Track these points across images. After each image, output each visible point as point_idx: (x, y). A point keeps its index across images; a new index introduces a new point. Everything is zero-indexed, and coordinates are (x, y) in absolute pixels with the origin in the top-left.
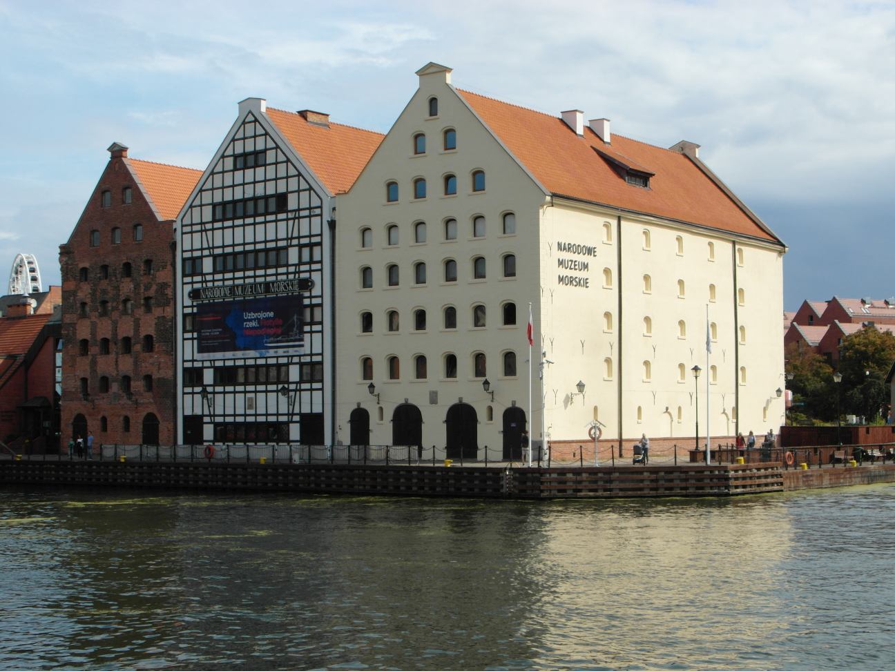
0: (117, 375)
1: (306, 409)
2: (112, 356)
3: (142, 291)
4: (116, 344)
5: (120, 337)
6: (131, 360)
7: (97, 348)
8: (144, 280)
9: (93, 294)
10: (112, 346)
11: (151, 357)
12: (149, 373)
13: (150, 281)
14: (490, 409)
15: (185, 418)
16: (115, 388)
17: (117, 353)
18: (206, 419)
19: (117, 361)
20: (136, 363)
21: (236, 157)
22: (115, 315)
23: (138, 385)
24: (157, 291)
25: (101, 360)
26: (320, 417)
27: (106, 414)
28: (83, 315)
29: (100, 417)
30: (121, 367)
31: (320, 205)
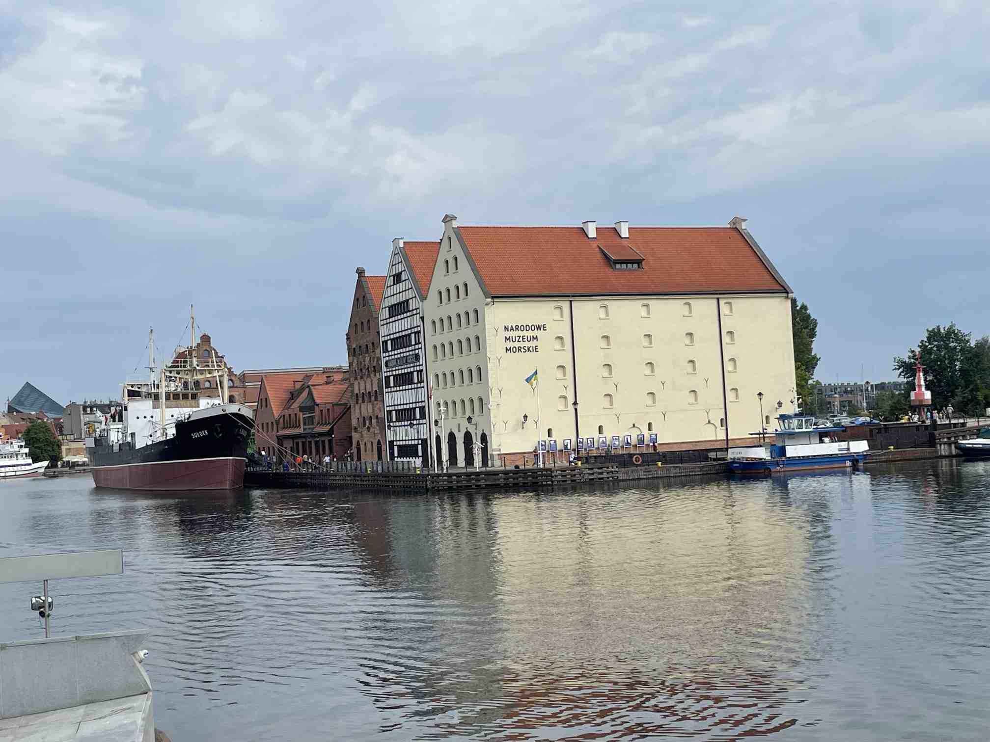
0: (368, 415)
1: (422, 437)
2: (366, 404)
3: (372, 362)
4: (366, 396)
5: (367, 392)
6: (371, 406)
7: (361, 399)
8: (372, 354)
9: (358, 365)
10: (365, 398)
11: (377, 404)
12: (377, 414)
13: (374, 356)
14: (476, 433)
15: (389, 441)
16: (367, 423)
17: (367, 402)
18: (395, 443)
19: (367, 407)
20: (373, 408)
21: (394, 276)
22: (365, 378)
23: (374, 421)
24: (376, 363)
25: (363, 406)
26: (427, 439)
27: (366, 440)
28: (356, 379)
29: (364, 442)
30: (368, 410)
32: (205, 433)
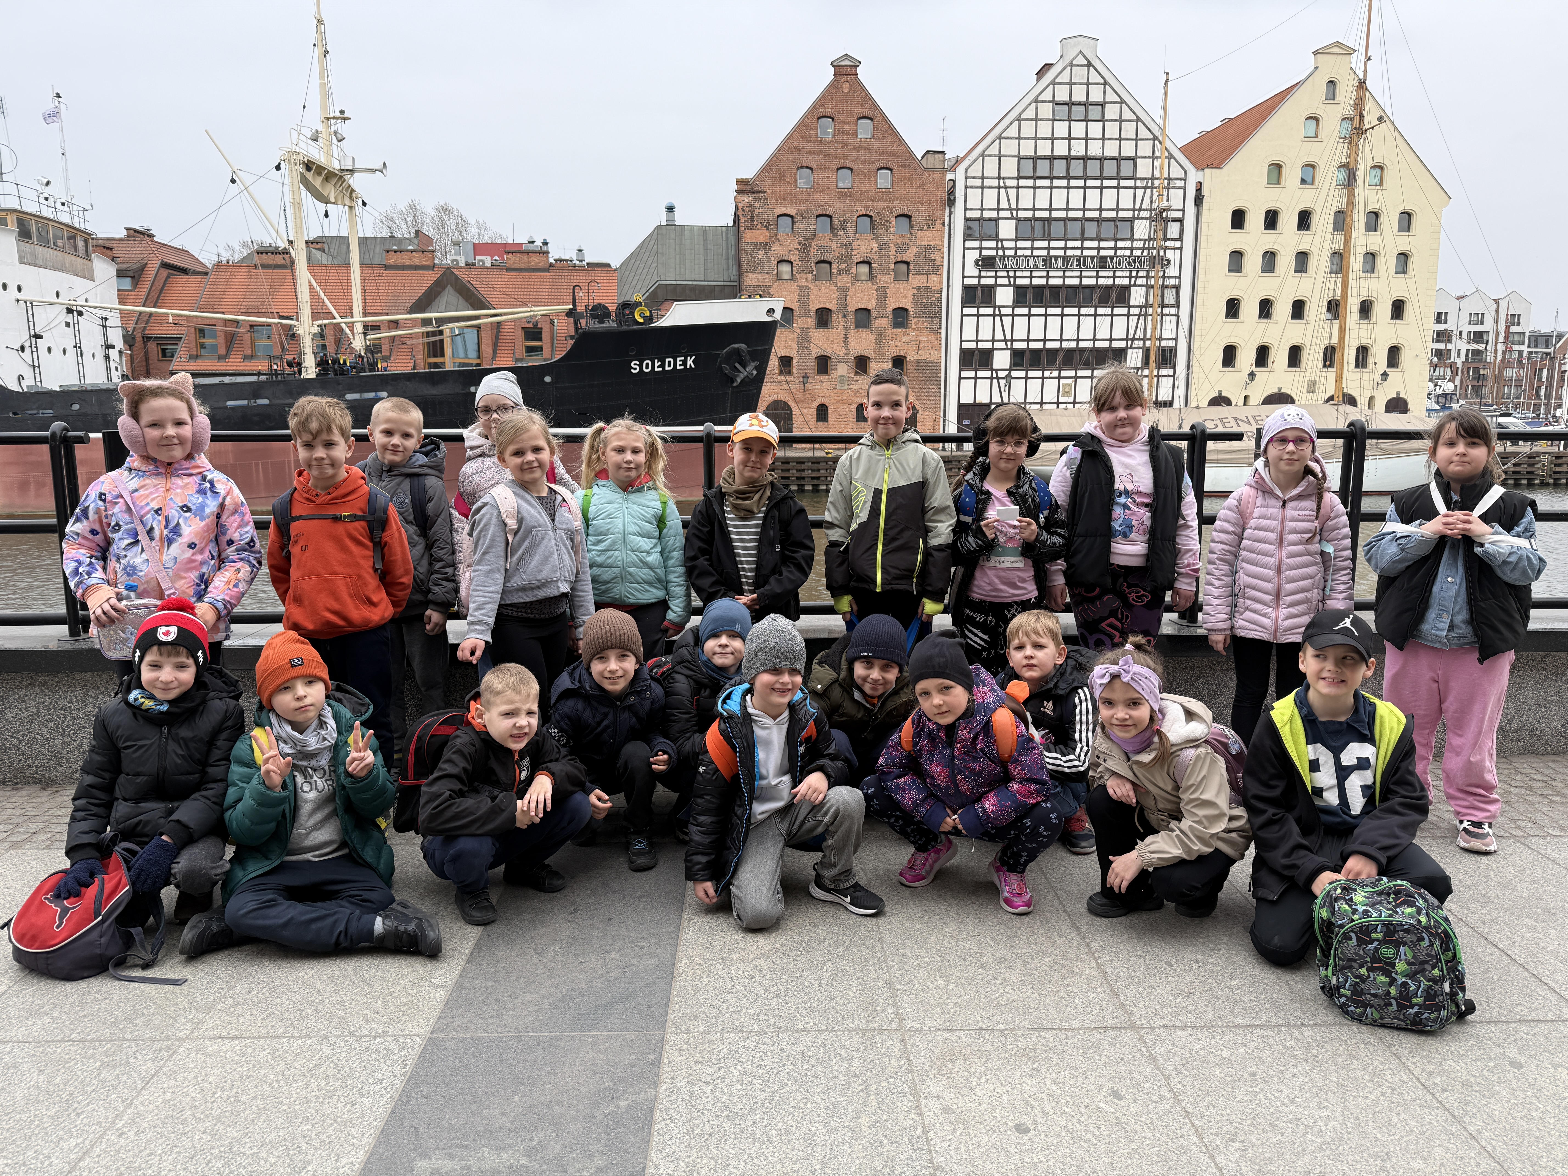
0: (847, 354)
2: (837, 330)
3: (893, 252)
4: (845, 316)
5: (852, 308)
6: (872, 337)
7: (809, 320)
8: (897, 239)
9: (804, 249)
10: (837, 319)
11: (904, 334)
12: (902, 354)
13: (907, 241)
15: (961, 406)
16: (842, 370)
17: (846, 328)
19: (846, 338)
20: (879, 341)
22: (843, 280)
24: (918, 255)
25: (817, 335)
27: (826, 401)
29: (815, 404)
30: (852, 344)
31: (1183, 176)
32: (684, 363)
